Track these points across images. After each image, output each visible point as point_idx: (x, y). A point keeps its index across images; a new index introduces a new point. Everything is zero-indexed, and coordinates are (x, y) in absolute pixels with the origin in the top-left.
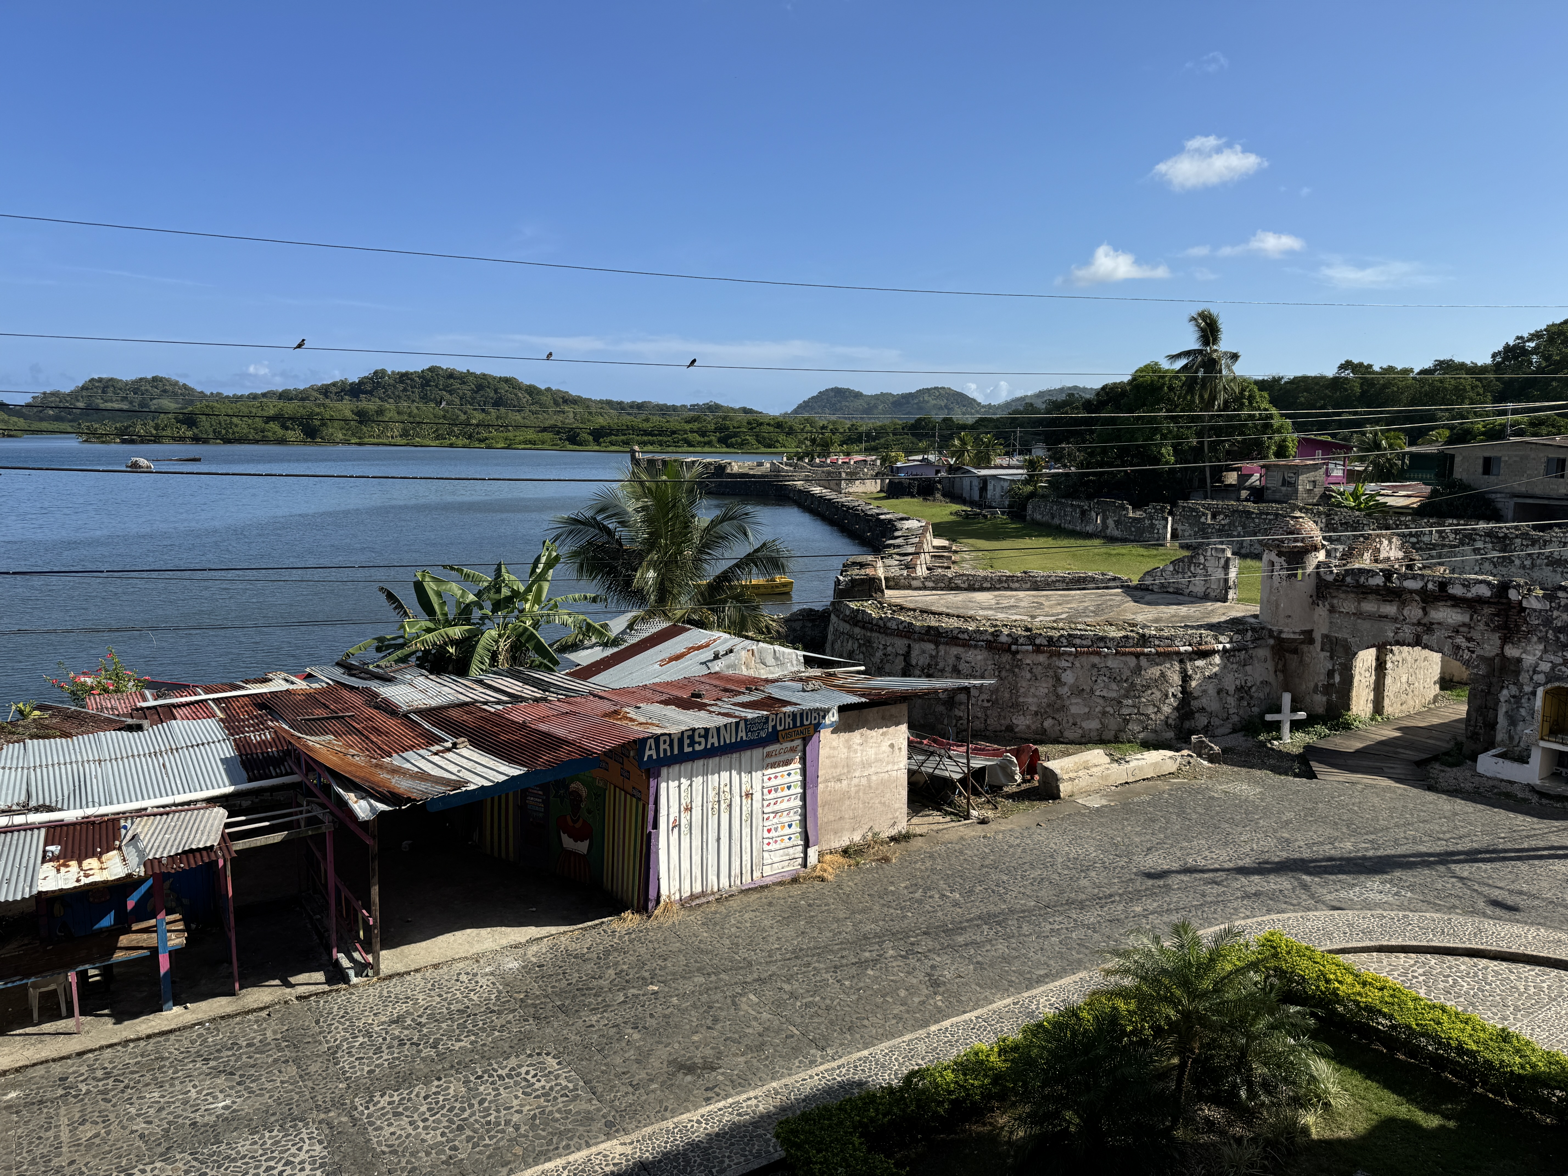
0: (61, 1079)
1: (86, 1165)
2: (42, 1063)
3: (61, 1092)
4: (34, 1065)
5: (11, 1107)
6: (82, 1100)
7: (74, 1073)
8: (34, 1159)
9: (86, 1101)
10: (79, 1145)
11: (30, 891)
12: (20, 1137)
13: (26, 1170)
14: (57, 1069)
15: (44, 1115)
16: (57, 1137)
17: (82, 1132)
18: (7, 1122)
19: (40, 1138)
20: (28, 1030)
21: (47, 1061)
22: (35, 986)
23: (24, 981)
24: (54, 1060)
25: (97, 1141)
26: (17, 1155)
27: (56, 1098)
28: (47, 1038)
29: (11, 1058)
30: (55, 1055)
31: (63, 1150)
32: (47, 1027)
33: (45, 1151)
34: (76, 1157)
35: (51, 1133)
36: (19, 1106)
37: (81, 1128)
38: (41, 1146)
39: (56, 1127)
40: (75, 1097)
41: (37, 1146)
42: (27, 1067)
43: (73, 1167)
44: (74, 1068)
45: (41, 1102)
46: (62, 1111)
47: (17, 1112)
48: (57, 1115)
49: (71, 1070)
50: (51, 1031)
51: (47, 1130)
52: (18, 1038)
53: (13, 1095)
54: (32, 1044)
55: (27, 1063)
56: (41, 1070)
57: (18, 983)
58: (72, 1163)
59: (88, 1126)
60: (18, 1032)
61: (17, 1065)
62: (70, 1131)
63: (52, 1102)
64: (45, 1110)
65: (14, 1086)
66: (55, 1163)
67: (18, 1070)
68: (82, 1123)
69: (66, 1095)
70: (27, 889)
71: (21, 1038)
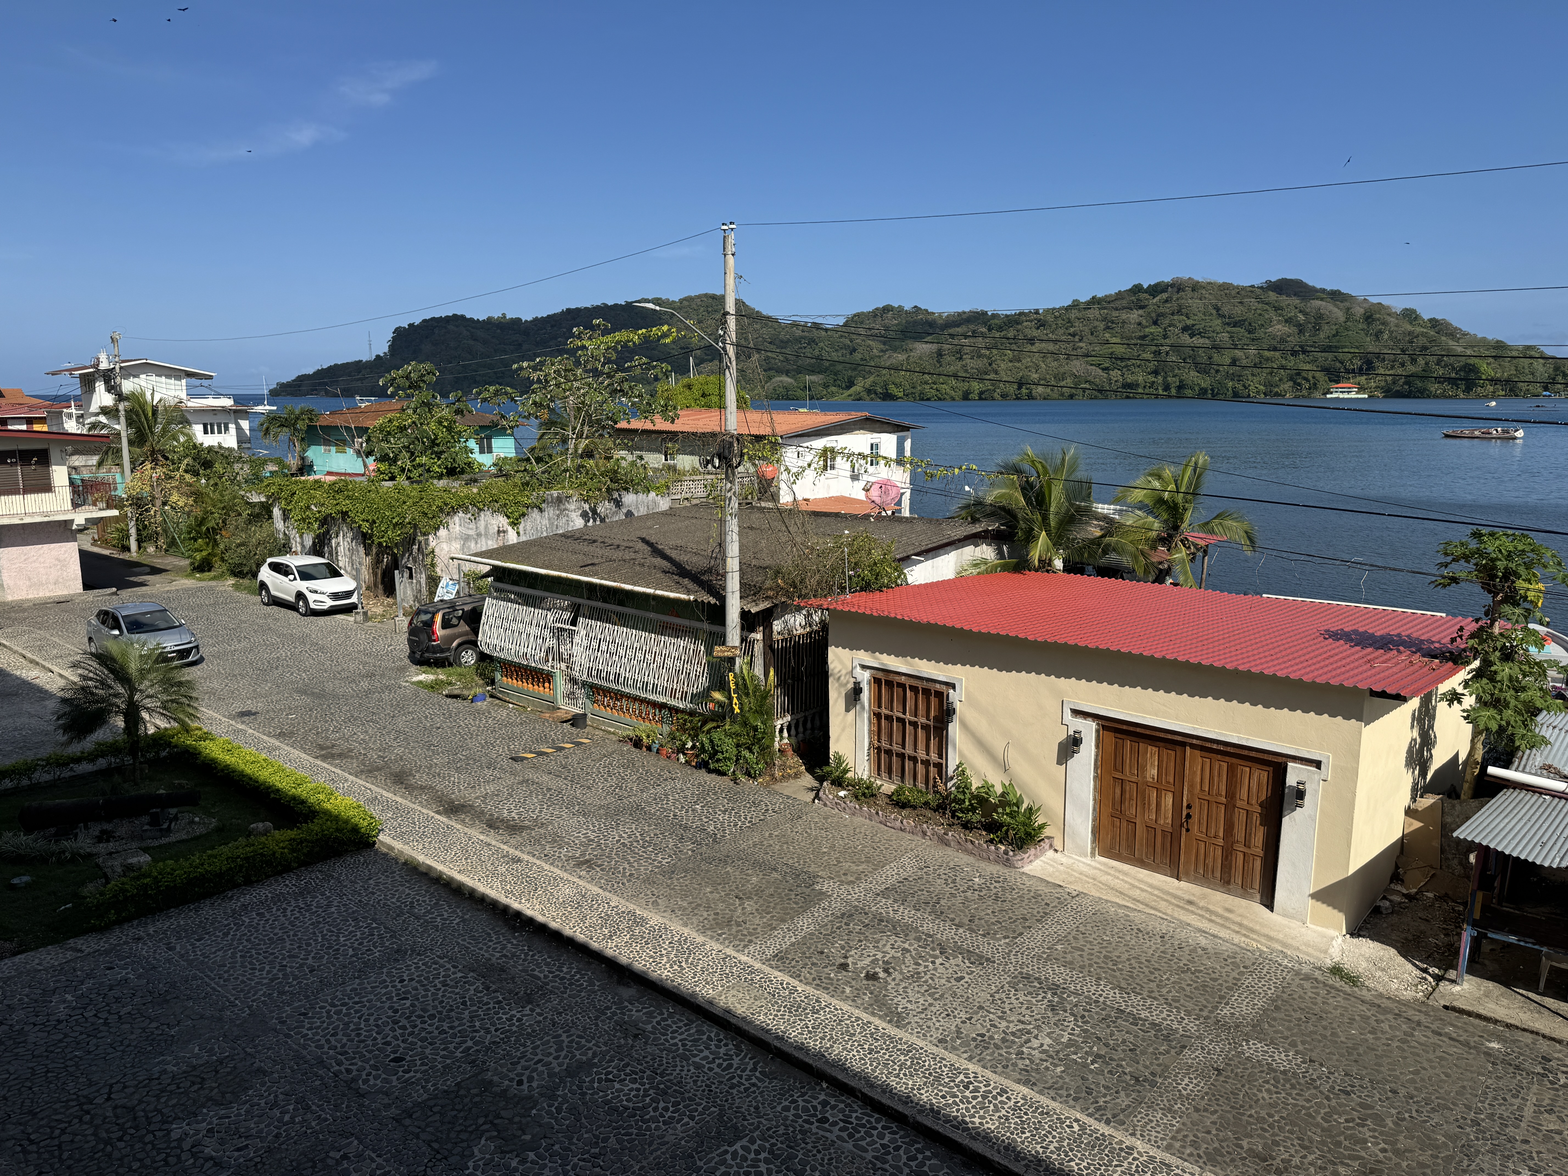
0: (1543, 1058)
1: (1539, 1153)
2: (1532, 1032)
3: (1539, 1069)
4: (1524, 1030)
5: (1489, 1055)
6: (1557, 1090)
7: (1558, 1059)
8: (1493, 1115)
9: (1561, 1093)
10: (1538, 1130)
11: (1560, 862)
12: (1487, 1087)
13: (1483, 1120)
14: (1544, 1046)
15: (1516, 1081)
16: (1520, 1109)
17: (1546, 1120)
18: (1481, 1067)
19: (1505, 1099)
20: (1531, 995)
21: (1537, 1033)
22: (1549, 957)
23: (1536, 947)
24: (1544, 1036)
25: (1557, 1138)
26: (1480, 1101)
27: (1533, 1073)
28: (1547, 1012)
29: (1506, 1011)
30: (1547, 1031)
31: (1522, 1124)
32: (1549, 1002)
33: (1505, 1114)
34: (1532, 1139)
35: (1517, 1102)
36: (1497, 1059)
37: (1546, 1115)
38: (1503, 1108)
39: (1523, 1098)
40: (1552, 1083)
41: (1500, 1105)
42: (1517, 1027)
43: (1526, 1147)
44: (1560, 1055)
45: (1517, 1067)
46: (1535, 1088)
47: (1493, 1063)
48: (1529, 1089)
49: (1556, 1055)
50: (1552, 1008)
51: (1513, 1096)
52: (1519, 997)
53: (1495, 1045)
54: (1529, 1010)
55: (1519, 1024)
56: (1528, 1038)
57: (1530, 945)
58: (1526, 1142)
59: (1553, 1117)
60: (1521, 991)
61: (1509, 1021)
62: (1535, 1112)
63: (1528, 1074)
64: (1519, 1078)
65: (1500, 1038)
66: (1510, 1131)
67: (1508, 1026)
68: (1550, 1111)
69: (1543, 1075)
70: (1558, 859)
71: (1523, 999)
